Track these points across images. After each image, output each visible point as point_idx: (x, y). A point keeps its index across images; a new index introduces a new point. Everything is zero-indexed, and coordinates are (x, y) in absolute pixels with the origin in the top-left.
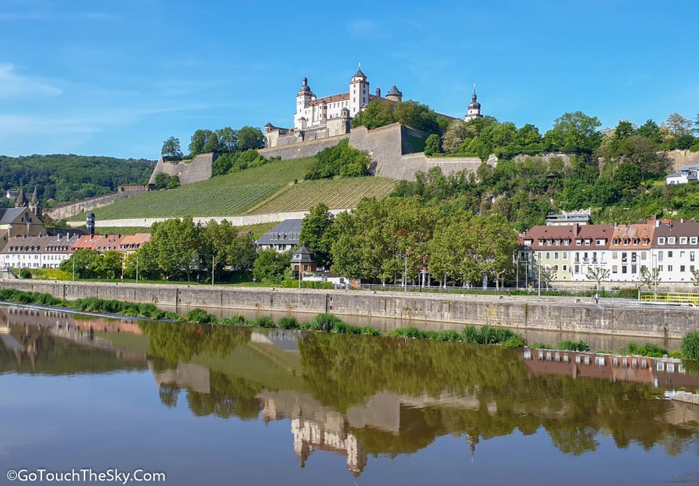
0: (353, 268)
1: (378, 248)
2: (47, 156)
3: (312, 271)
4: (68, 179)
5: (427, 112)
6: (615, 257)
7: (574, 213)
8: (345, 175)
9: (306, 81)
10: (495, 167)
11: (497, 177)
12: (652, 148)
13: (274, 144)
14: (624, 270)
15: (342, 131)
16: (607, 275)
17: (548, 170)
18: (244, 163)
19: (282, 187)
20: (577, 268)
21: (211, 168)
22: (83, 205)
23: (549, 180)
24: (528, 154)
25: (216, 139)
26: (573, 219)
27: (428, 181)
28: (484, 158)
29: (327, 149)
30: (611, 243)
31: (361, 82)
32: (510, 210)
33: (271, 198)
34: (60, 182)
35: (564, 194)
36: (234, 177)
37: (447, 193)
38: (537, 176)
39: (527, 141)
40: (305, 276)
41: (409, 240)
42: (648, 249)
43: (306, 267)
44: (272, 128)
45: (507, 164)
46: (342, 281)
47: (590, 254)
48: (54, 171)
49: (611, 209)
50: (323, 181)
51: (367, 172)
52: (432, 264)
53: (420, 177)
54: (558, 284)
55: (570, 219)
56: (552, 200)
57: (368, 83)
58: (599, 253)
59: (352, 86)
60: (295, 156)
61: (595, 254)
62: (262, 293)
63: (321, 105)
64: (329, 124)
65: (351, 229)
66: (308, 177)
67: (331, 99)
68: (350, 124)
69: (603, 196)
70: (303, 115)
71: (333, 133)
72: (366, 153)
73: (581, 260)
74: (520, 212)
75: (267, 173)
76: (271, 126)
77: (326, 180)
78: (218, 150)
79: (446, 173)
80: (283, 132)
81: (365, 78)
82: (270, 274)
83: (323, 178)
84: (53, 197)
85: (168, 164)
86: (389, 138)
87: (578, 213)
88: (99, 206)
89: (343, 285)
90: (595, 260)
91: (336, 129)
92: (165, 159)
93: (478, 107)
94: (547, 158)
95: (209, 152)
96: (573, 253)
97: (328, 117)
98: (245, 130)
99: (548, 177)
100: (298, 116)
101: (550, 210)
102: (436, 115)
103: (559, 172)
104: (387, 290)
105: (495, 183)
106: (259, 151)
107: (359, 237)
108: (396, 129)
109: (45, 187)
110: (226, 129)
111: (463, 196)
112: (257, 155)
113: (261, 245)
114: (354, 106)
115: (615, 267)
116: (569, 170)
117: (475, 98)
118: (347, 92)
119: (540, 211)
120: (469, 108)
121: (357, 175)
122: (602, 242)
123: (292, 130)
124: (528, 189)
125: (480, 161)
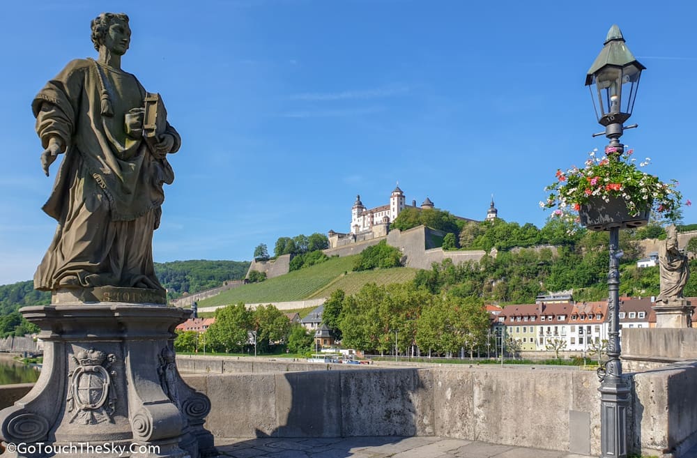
0: (358, 342)
1: (375, 325)
2: (185, 261)
3: (330, 344)
4: (198, 278)
5: (448, 216)
6: (573, 330)
7: (559, 293)
8: (382, 268)
9: (359, 197)
10: (495, 257)
11: (496, 266)
12: (625, 238)
13: (335, 246)
14: (581, 341)
15: (384, 234)
16: (564, 346)
17: (539, 259)
18: (312, 260)
19: (335, 277)
20: (541, 340)
21: (289, 265)
22: (198, 296)
23: (539, 267)
24: (522, 246)
25: (293, 244)
26: (558, 298)
27: (442, 270)
28: (488, 250)
29: (370, 247)
30: (570, 319)
31: (398, 196)
32: (507, 291)
33: (327, 286)
34: (192, 280)
35: (552, 278)
36: (305, 271)
37: (456, 279)
38: (529, 265)
39: (526, 236)
40: (324, 348)
41: (400, 319)
42: (601, 323)
43: (325, 341)
44: (333, 233)
45: (506, 255)
46: (351, 352)
47: (553, 328)
48: (188, 272)
49: (589, 290)
50: (365, 272)
51: (399, 264)
52: (419, 338)
53: (435, 266)
54: (526, 353)
55: (556, 298)
56: (541, 283)
57: (404, 197)
58: (560, 327)
59: (392, 199)
60: (349, 254)
61: (556, 328)
62: (281, 364)
63: (369, 215)
64: (374, 228)
65: (355, 310)
66: (355, 269)
67: (377, 210)
68: (389, 227)
69: (582, 279)
70: (357, 223)
71: (376, 235)
72: (398, 249)
73: (545, 333)
74: (515, 293)
75: (327, 267)
76: (333, 232)
77: (368, 271)
78: (293, 252)
79: (456, 264)
80: (341, 236)
81: (401, 192)
82: (299, 347)
83: (367, 269)
84: (187, 291)
85: (259, 263)
86: (416, 237)
87: (562, 293)
88: (209, 296)
89: (350, 356)
90: (556, 333)
91: (379, 231)
92: (257, 260)
93: (496, 212)
94: (538, 250)
95: (288, 253)
96: (538, 328)
97: (375, 223)
98: (313, 236)
99: (538, 265)
100: (353, 224)
101: (540, 292)
102: (455, 219)
103: (548, 261)
104: (384, 360)
105: (494, 271)
106: (324, 251)
107: (360, 316)
108: (421, 230)
109: (182, 284)
110: (301, 236)
111: (469, 281)
112: (321, 254)
113: (304, 323)
114: (393, 214)
115: (573, 339)
116: (556, 259)
117: (493, 205)
118: (387, 204)
119: (531, 292)
120: (488, 213)
121: (391, 266)
122: (563, 318)
123: (348, 235)
124: (522, 275)
125: (485, 253)
